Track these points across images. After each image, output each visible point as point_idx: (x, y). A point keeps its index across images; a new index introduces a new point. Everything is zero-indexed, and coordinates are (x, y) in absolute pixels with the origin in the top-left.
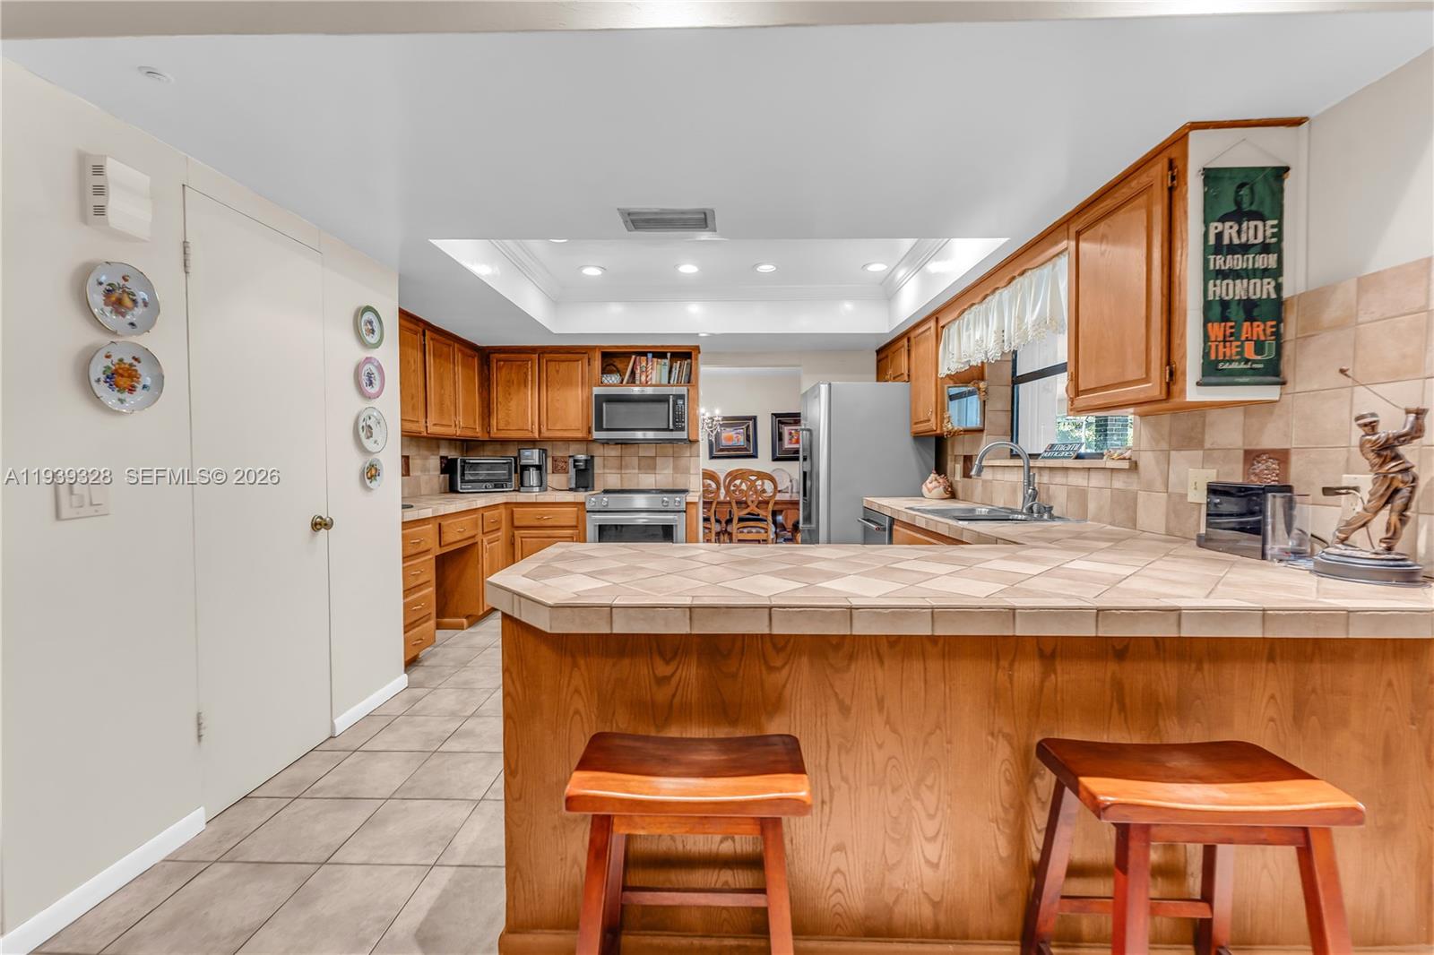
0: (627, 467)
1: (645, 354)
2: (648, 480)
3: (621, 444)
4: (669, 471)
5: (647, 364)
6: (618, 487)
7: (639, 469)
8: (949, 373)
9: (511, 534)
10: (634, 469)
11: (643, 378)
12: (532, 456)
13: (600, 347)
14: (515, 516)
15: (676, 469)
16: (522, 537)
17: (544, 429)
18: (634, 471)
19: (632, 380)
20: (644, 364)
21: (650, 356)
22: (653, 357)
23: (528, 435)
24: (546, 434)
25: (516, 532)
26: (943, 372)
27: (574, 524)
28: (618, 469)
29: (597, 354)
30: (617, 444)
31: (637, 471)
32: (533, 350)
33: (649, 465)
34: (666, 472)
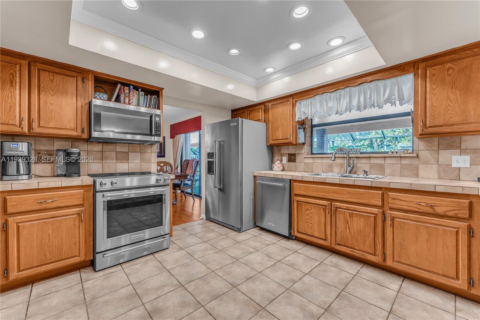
0: (107, 158)
1: (128, 85)
2: (123, 167)
3: (103, 143)
4: (138, 161)
5: (129, 92)
6: (100, 172)
7: (117, 160)
8: (299, 120)
9: (4, 221)
10: (112, 159)
11: (127, 100)
12: (22, 148)
13: (93, 72)
14: (9, 204)
15: (142, 160)
16: (17, 223)
17: (35, 125)
18: (112, 161)
19: (118, 100)
20: (127, 91)
21: (132, 87)
22: (134, 88)
23: (17, 130)
24: (37, 129)
25: (9, 219)
26: (297, 119)
27: (82, 202)
28: (100, 159)
29: (90, 76)
30: (99, 142)
31: (115, 161)
32: (22, 56)
33: (124, 157)
34: (136, 161)
